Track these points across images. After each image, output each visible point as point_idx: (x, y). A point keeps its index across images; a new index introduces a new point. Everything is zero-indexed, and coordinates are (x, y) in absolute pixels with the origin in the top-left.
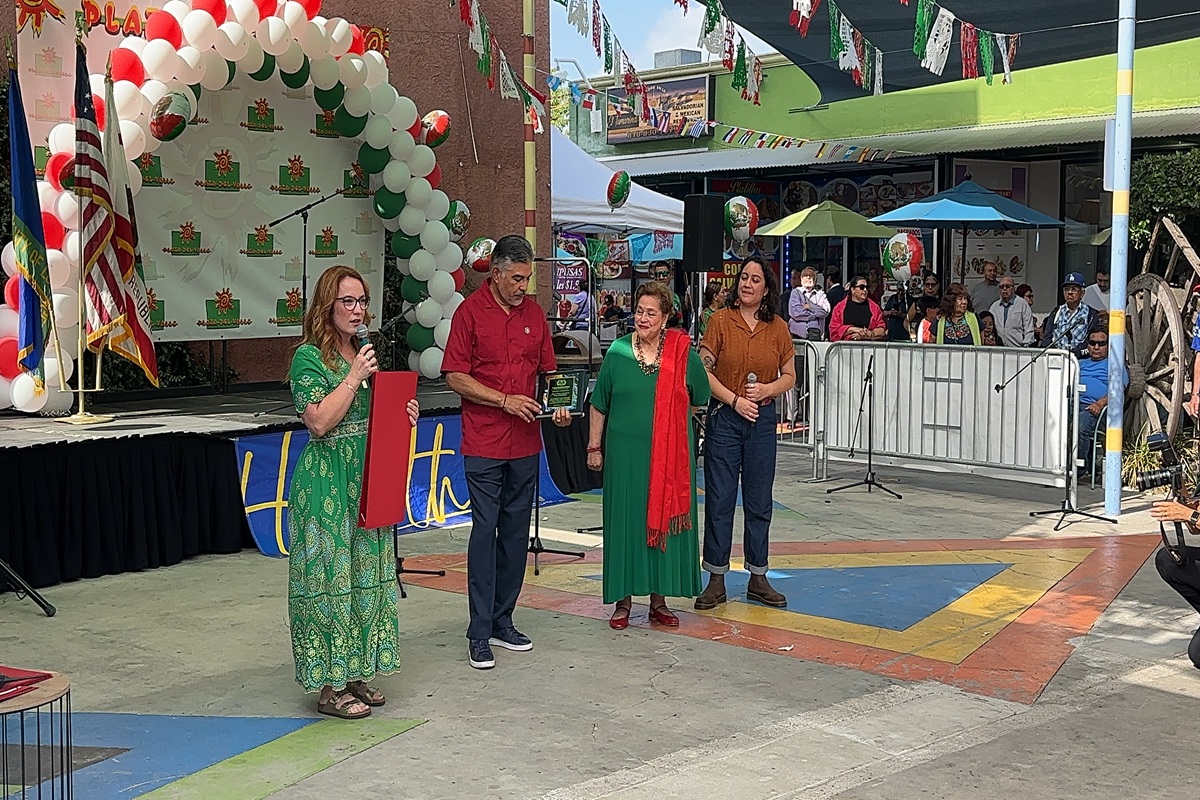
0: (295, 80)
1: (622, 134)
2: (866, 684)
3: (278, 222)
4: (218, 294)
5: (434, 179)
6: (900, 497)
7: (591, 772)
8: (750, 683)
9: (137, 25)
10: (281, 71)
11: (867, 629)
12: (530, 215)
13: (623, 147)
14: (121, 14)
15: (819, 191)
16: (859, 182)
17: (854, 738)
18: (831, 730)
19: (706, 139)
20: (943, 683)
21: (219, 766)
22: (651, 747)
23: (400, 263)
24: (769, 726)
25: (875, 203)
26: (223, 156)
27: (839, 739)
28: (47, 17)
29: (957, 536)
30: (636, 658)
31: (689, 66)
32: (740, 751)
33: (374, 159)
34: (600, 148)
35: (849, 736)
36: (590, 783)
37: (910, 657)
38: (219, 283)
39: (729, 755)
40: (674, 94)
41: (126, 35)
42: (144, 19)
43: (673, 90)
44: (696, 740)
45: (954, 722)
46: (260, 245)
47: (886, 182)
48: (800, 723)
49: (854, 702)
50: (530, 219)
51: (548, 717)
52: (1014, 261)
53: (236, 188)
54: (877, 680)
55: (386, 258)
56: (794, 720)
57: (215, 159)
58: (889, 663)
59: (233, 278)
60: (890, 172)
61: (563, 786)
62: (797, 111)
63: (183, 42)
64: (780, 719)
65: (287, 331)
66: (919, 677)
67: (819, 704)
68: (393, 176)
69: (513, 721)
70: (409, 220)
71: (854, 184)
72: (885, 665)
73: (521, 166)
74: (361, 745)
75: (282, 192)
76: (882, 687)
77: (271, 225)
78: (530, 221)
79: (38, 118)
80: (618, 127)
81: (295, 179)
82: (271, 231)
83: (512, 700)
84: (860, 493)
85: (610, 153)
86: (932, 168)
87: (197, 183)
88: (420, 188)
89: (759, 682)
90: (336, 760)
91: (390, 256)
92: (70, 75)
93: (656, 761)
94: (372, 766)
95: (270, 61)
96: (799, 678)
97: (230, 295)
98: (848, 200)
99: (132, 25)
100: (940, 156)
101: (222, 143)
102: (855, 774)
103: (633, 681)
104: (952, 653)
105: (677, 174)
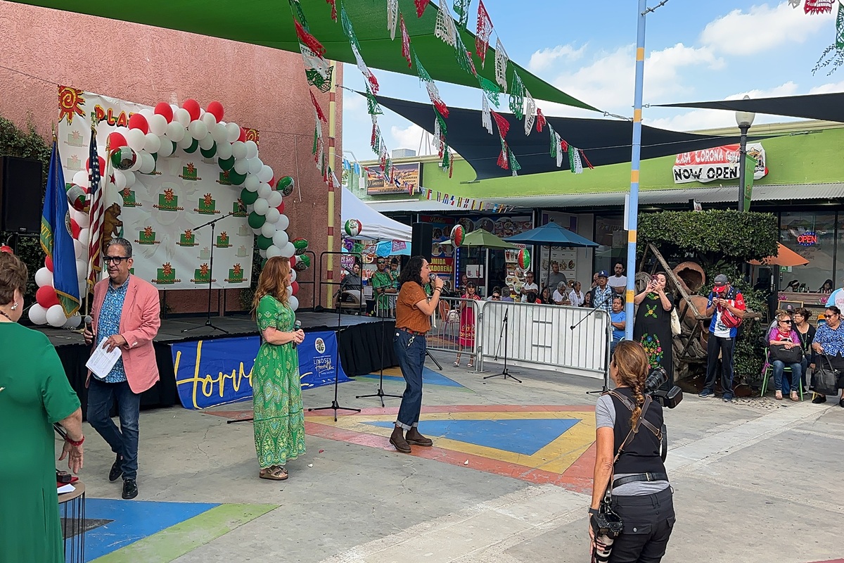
0: (208, 154)
1: (376, 190)
2: (516, 485)
3: (198, 228)
4: (164, 265)
5: (281, 209)
6: (521, 382)
7: (374, 536)
8: (454, 484)
9: (125, 121)
10: (201, 149)
11: (513, 454)
12: (331, 230)
13: (376, 196)
14: (116, 115)
15: (475, 223)
16: (495, 220)
17: (512, 516)
18: (500, 511)
19: (418, 194)
20: (555, 485)
21: (165, 532)
22: (405, 521)
23: (261, 252)
24: (467, 509)
25: (503, 231)
26: (169, 192)
27: (506, 517)
28: (76, 115)
29: (551, 404)
30: (393, 469)
31: (409, 158)
32: (453, 523)
33: (249, 198)
34: (364, 197)
35: (511, 515)
36: (373, 543)
37: (538, 471)
38: (164, 259)
39: (447, 526)
40: (401, 171)
41: (118, 126)
42: (128, 119)
43: (402, 169)
44: (429, 517)
45: (564, 507)
46: (187, 240)
47: (508, 221)
48: (483, 507)
49: (510, 495)
50: (330, 231)
51: (348, 504)
52: (571, 263)
53: (176, 209)
54: (521, 483)
55: (254, 249)
56: (480, 506)
57: (165, 194)
58: (526, 473)
59: (172, 258)
60: (510, 216)
61: (359, 544)
62: (464, 183)
63: (149, 131)
64: (473, 505)
65: (200, 286)
66: (541, 481)
67: (492, 496)
68: (259, 206)
69: (329, 505)
70: (267, 230)
71: (491, 220)
72: (524, 475)
73: (327, 204)
74: (245, 520)
75: (200, 212)
76: (524, 487)
77: (194, 230)
78: (331, 233)
79: (68, 168)
80: (373, 187)
81: (207, 206)
82: (193, 233)
83: (327, 494)
84: (500, 380)
85: (368, 199)
86: (531, 215)
87: (154, 206)
88: (273, 213)
89: (459, 483)
90: (231, 528)
91: (256, 248)
92: (87, 146)
93: (409, 529)
94: (251, 532)
95: (195, 142)
96: (480, 482)
97: (170, 266)
98: (489, 228)
99: (122, 121)
100: (535, 209)
101: (169, 185)
102: (516, 537)
103: (391, 483)
104: (559, 468)
105: (403, 212)
